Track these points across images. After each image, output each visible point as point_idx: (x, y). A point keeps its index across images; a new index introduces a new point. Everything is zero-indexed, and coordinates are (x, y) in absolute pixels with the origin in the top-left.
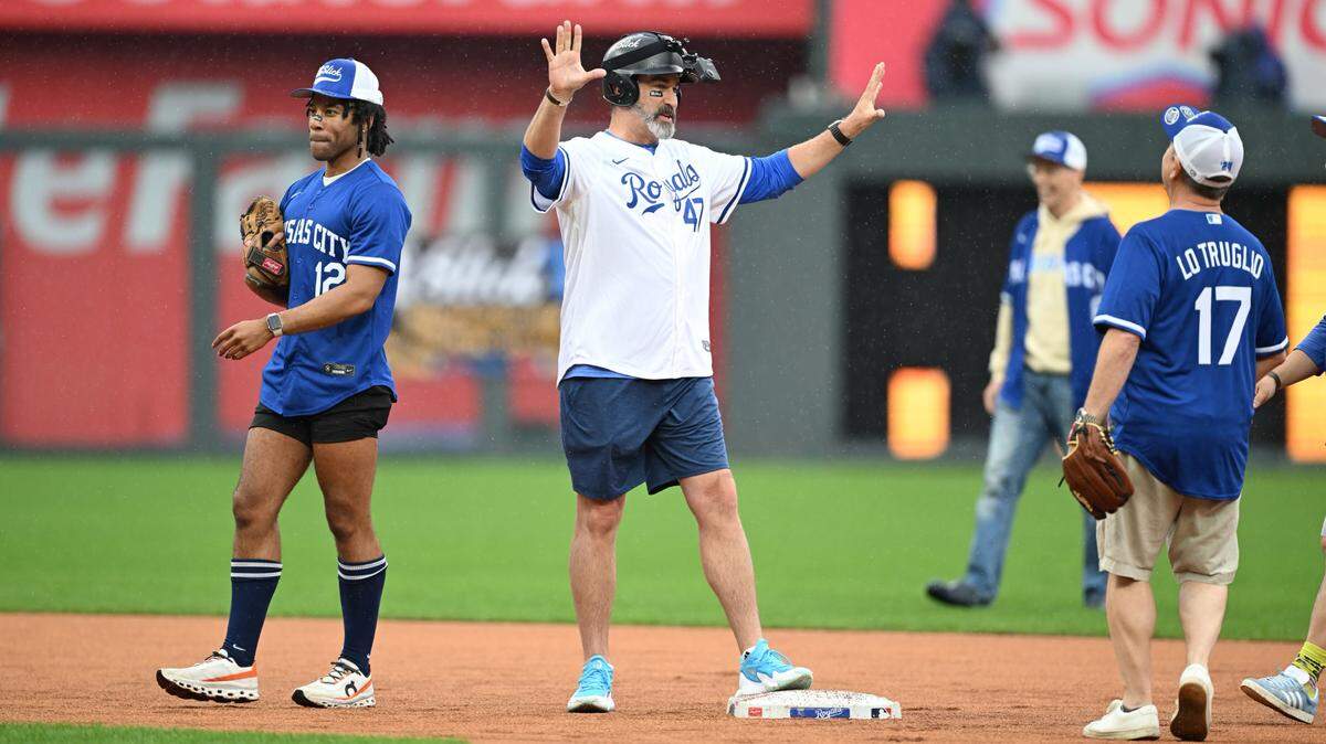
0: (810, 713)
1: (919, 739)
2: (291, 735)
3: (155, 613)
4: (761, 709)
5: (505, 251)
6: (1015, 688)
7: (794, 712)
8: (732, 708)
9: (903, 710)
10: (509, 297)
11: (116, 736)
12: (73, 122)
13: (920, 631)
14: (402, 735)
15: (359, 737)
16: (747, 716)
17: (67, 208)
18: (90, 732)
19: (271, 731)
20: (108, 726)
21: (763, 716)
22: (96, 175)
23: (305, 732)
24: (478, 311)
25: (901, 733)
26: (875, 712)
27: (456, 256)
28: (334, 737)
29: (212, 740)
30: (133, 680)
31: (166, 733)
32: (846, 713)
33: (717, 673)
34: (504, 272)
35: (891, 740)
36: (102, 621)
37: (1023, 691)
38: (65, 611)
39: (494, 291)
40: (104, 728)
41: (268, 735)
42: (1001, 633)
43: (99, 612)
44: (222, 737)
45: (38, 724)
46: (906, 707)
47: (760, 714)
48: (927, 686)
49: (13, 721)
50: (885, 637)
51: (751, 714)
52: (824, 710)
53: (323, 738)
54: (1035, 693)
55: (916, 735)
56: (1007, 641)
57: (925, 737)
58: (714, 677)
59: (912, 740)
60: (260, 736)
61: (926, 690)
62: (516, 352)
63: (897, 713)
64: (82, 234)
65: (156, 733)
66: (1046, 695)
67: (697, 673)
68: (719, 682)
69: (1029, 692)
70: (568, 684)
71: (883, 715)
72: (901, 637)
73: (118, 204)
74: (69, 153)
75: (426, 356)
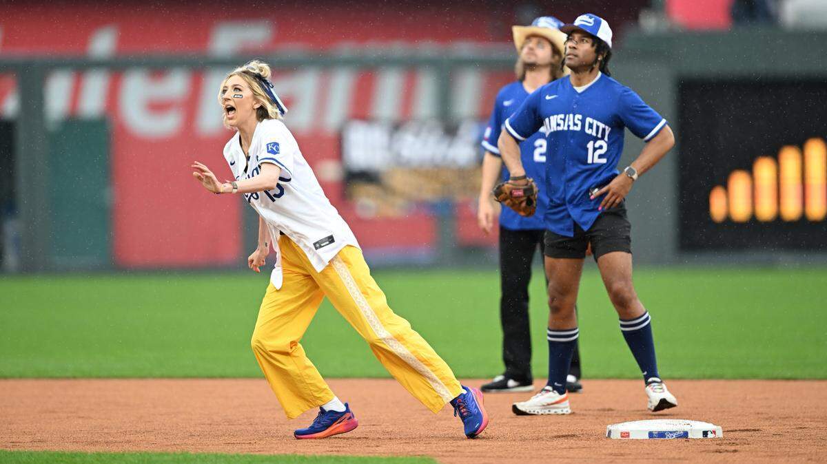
0: (662, 435)
1: (735, 451)
2: (316, 457)
3: (222, 377)
4: (629, 433)
5: (450, 130)
6: (798, 415)
7: (651, 435)
8: (610, 432)
9: (724, 432)
10: (454, 161)
11: (198, 460)
12: (161, 49)
13: (734, 378)
14: (390, 455)
15: (360, 458)
16: (620, 438)
17: (157, 107)
18: (181, 457)
19: (302, 454)
20: (192, 453)
21: (631, 438)
22: (176, 85)
23: (324, 454)
24: (432, 172)
25: (723, 447)
26: (705, 433)
27: (417, 134)
28: (344, 458)
29: (262, 461)
30: (209, 422)
31: (231, 457)
32: (685, 434)
33: (599, 410)
34: (450, 145)
35: (717, 451)
36: (188, 382)
37: (804, 417)
38: (162, 377)
39: (444, 158)
40: (191, 455)
41: (300, 457)
42: (788, 379)
43: (186, 377)
44: (269, 459)
45: (146, 452)
46: (727, 429)
47: (628, 436)
48: (739, 415)
49: (129, 450)
50: (711, 383)
51: (622, 437)
52: (671, 432)
53: (337, 459)
54: (813, 419)
55: (733, 448)
56: (792, 384)
57: (739, 449)
58: (595, 413)
59: (730, 452)
60: (294, 458)
61: (739, 417)
62: (459, 198)
63: (720, 434)
64: (167, 125)
65: (225, 457)
66: (819, 420)
67: (586, 410)
68: (600, 416)
69: (808, 417)
70: (499, 419)
71: (710, 436)
72: (721, 383)
73: (191, 105)
74: (158, 70)
75: (399, 202)
